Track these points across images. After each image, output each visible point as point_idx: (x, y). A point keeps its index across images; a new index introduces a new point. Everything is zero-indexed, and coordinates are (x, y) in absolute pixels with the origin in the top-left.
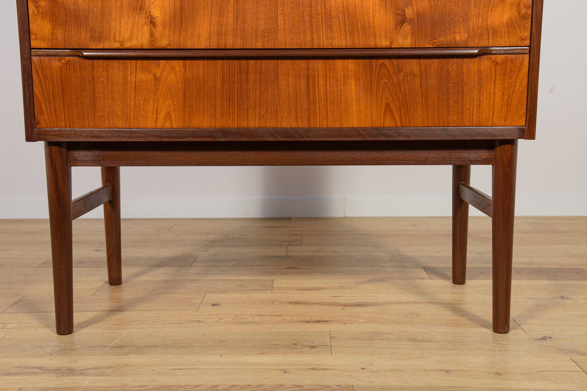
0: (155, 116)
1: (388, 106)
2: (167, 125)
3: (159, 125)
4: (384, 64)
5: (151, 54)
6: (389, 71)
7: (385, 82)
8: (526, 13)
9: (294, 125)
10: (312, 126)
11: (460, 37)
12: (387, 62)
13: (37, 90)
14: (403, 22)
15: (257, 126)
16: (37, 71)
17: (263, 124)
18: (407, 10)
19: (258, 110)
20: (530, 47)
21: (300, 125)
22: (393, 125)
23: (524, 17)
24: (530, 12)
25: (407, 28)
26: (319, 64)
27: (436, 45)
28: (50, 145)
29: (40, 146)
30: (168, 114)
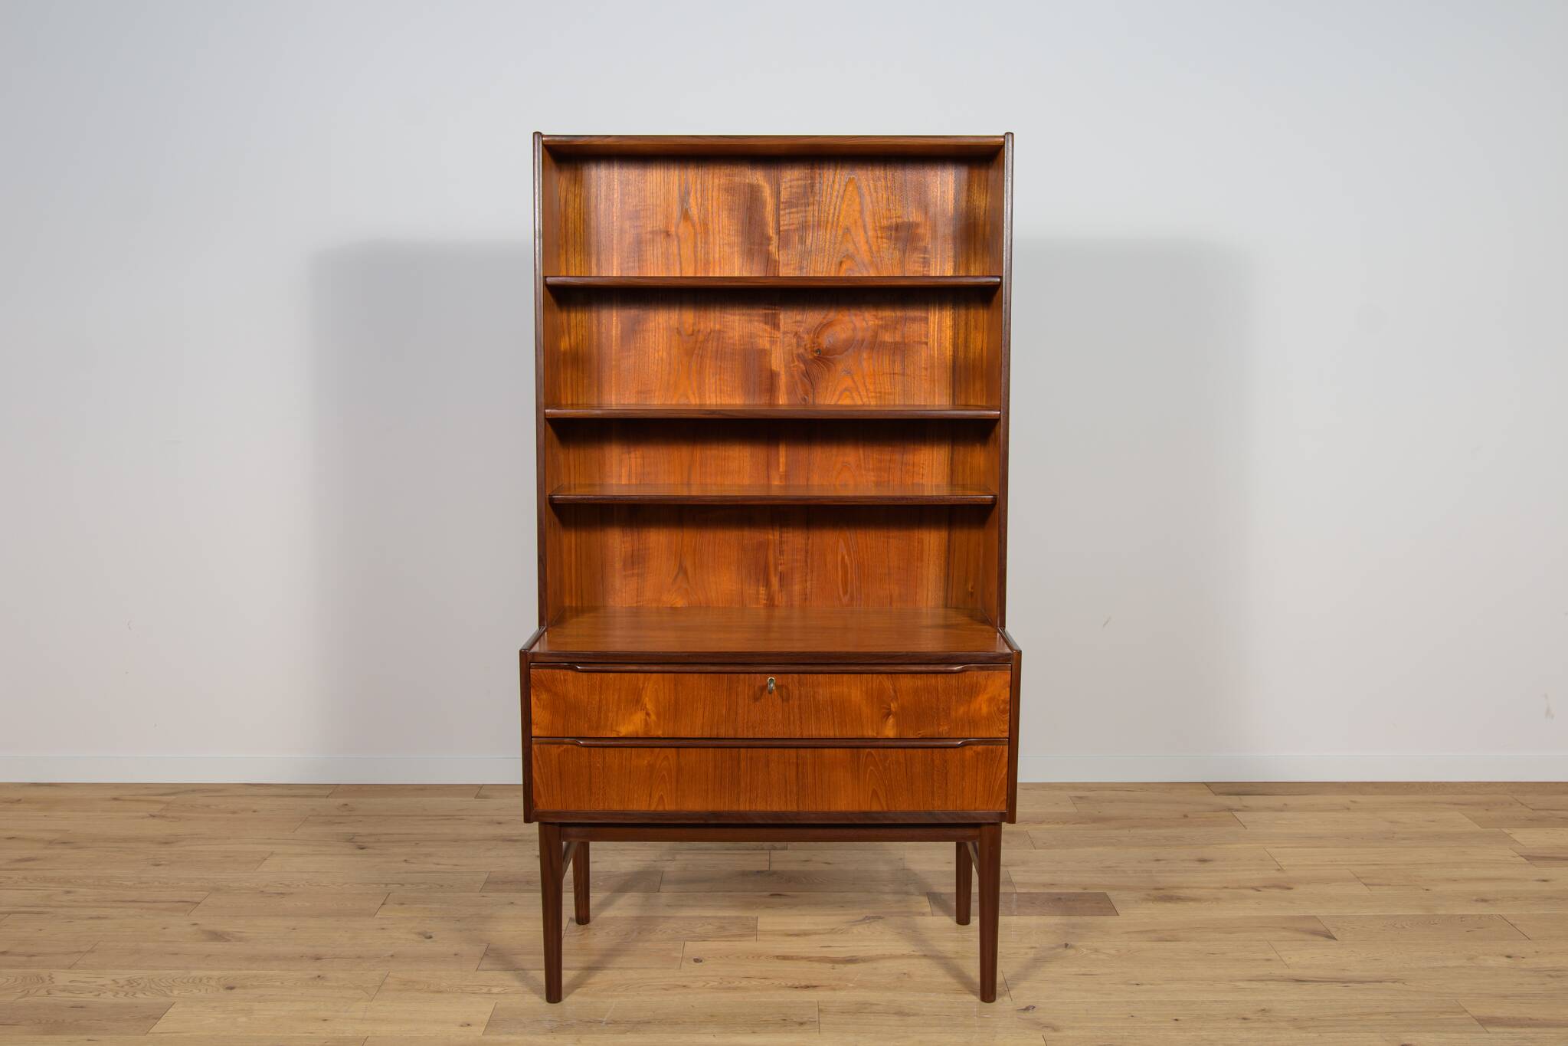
0: (648, 799)
1: (875, 792)
2: (660, 808)
3: (653, 808)
4: (870, 753)
5: (647, 743)
6: (875, 759)
7: (872, 770)
8: (1004, 708)
9: (783, 809)
10: (801, 809)
11: (944, 730)
12: (873, 751)
13: (535, 775)
14: (888, 715)
15: (748, 809)
16: (536, 757)
17: (754, 808)
18: (892, 705)
19: (748, 794)
20: (1009, 738)
21: (789, 809)
22: (880, 809)
23: (1003, 712)
24: (1008, 707)
25: (891, 720)
26: (807, 754)
27: (920, 736)
28: (543, 825)
29: (535, 827)
30: (661, 798)
